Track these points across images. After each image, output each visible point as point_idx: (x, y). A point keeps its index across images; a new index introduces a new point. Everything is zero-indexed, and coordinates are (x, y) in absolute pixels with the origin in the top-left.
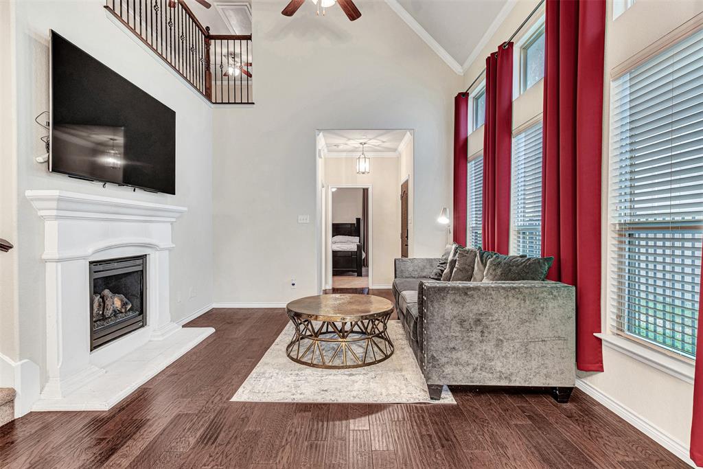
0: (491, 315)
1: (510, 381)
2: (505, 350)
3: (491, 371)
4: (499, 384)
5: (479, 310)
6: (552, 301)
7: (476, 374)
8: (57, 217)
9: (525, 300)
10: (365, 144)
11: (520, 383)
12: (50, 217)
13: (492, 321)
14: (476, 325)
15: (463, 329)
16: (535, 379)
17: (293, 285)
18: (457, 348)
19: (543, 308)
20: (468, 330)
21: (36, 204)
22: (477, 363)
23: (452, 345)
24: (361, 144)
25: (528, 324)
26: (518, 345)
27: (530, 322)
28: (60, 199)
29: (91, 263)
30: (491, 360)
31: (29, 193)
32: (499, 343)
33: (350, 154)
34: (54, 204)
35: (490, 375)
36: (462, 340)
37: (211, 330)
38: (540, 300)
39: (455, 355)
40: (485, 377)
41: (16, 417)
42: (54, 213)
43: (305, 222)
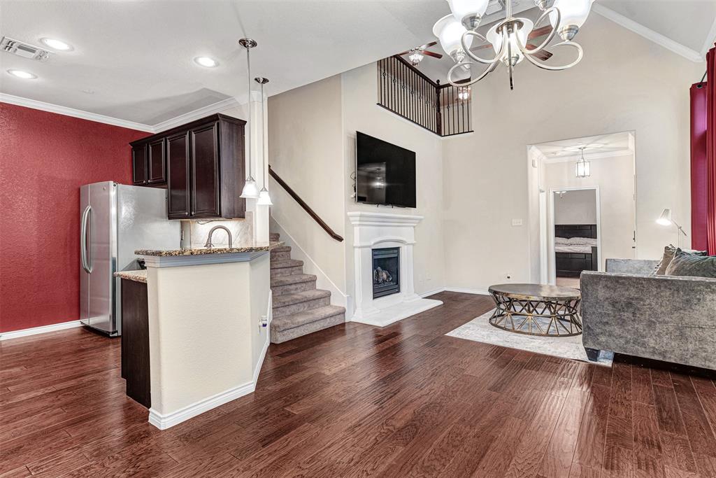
0: (642, 300)
1: (665, 357)
2: (658, 331)
3: (643, 345)
4: (652, 358)
5: (630, 295)
6: (710, 294)
7: (629, 346)
8: (359, 225)
9: (678, 291)
10: (584, 148)
11: (675, 360)
12: (356, 225)
13: (644, 305)
14: (628, 307)
15: (615, 309)
16: (691, 359)
17: (509, 277)
18: (610, 323)
19: (699, 300)
20: (620, 310)
21: (351, 219)
22: (629, 337)
23: (605, 320)
24: (580, 149)
25: (682, 311)
26: (671, 329)
27: (685, 310)
28: (361, 216)
29: (373, 250)
30: (644, 337)
31: (349, 213)
32: (651, 324)
33: (573, 158)
34: (358, 218)
35: (643, 349)
36: (614, 317)
37: (440, 303)
38: (696, 292)
39: (607, 328)
40: (637, 350)
41: (346, 321)
42: (358, 223)
43: (518, 224)
